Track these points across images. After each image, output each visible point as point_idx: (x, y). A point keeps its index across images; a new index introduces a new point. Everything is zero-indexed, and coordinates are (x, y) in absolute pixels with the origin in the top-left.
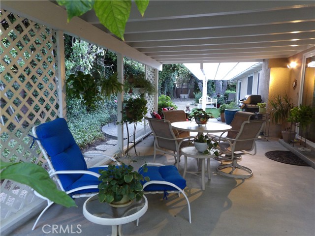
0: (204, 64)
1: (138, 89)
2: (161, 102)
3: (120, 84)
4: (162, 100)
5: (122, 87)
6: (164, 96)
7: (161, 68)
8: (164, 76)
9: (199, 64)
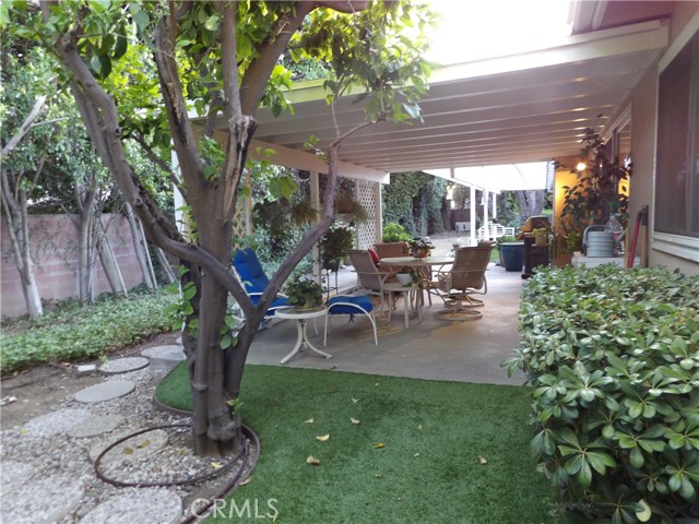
0: (456, 170)
1: (343, 215)
2: (387, 235)
3: (314, 211)
4: (391, 231)
5: (318, 215)
6: (394, 224)
7: (386, 180)
8: (413, 187)
9: (449, 170)
